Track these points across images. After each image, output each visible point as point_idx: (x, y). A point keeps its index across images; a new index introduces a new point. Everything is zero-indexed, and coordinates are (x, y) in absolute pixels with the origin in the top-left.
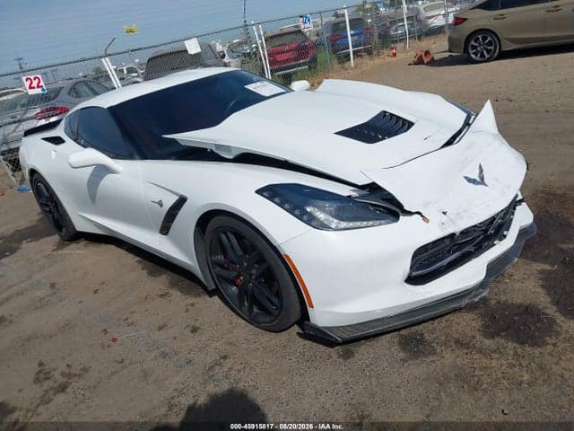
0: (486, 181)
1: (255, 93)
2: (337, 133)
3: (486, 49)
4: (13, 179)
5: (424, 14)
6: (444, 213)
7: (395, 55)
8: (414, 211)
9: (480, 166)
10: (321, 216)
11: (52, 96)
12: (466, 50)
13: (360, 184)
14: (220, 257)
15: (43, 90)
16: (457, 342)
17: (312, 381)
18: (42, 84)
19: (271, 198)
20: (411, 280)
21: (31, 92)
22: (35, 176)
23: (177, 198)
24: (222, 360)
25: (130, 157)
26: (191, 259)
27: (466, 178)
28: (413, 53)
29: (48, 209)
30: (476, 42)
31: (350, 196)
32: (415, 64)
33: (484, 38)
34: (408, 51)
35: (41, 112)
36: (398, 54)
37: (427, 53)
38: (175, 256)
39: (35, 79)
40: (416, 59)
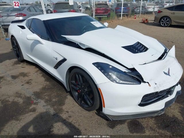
0: (170, 74)
1: (94, 25)
2: (122, 47)
3: (166, 23)
4: (4, 35)
5: (147, 6)
6: (156, 84)
7: (135, 18)
8: (146, 82)
9: (169, 69)
10: (114, 77)
11: (22, 10)
12: (160, 22)
13: (129, 68)
14: (74, 82)
15: (19, 7)
16: (151, 128)
17: (100, 132)
18: (19, 5)
19: (97, 67)
20: (141, 105)
21: (15, 7)
22: (13, 38)
23: (63, 58)
24: (69, 118)
25: (48, 40)
26: (64, 80)
27: (164, 72)
28: (141, 19)
29: (15, 49)
30: (163, 20)
31: (125, 72)
32: (142, 23)
33: (166, 19)
34: (140, 18)
35: (17, 14)
36: (136, 18)
37: (147, 20)
38: (58, 77)
39: (17, 3)
40: (142, 21)
